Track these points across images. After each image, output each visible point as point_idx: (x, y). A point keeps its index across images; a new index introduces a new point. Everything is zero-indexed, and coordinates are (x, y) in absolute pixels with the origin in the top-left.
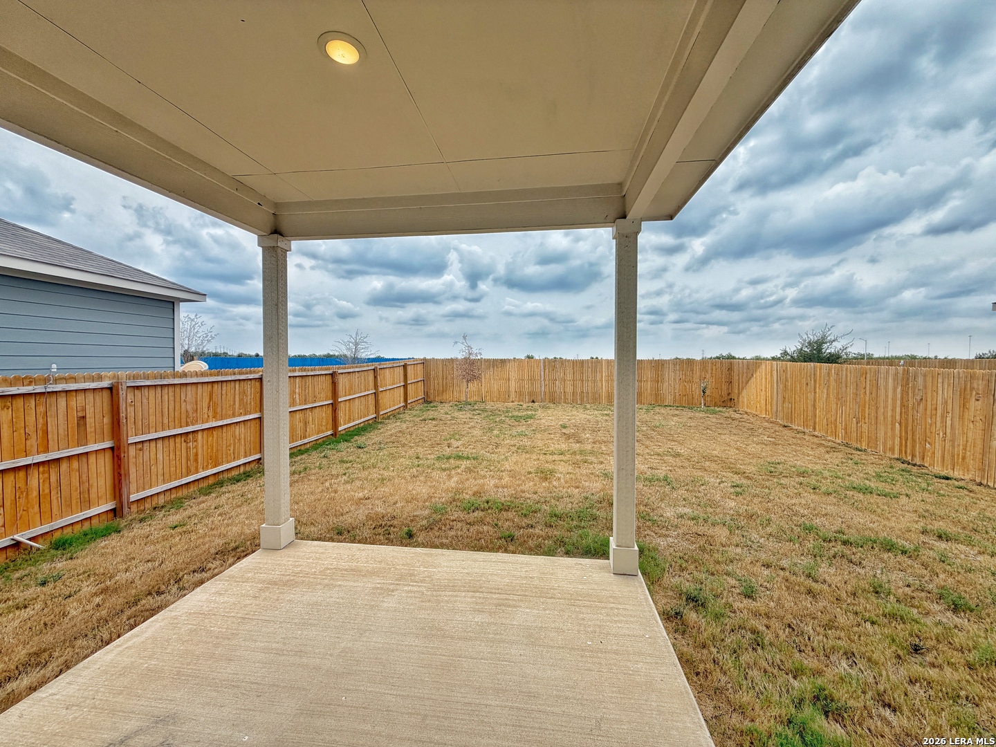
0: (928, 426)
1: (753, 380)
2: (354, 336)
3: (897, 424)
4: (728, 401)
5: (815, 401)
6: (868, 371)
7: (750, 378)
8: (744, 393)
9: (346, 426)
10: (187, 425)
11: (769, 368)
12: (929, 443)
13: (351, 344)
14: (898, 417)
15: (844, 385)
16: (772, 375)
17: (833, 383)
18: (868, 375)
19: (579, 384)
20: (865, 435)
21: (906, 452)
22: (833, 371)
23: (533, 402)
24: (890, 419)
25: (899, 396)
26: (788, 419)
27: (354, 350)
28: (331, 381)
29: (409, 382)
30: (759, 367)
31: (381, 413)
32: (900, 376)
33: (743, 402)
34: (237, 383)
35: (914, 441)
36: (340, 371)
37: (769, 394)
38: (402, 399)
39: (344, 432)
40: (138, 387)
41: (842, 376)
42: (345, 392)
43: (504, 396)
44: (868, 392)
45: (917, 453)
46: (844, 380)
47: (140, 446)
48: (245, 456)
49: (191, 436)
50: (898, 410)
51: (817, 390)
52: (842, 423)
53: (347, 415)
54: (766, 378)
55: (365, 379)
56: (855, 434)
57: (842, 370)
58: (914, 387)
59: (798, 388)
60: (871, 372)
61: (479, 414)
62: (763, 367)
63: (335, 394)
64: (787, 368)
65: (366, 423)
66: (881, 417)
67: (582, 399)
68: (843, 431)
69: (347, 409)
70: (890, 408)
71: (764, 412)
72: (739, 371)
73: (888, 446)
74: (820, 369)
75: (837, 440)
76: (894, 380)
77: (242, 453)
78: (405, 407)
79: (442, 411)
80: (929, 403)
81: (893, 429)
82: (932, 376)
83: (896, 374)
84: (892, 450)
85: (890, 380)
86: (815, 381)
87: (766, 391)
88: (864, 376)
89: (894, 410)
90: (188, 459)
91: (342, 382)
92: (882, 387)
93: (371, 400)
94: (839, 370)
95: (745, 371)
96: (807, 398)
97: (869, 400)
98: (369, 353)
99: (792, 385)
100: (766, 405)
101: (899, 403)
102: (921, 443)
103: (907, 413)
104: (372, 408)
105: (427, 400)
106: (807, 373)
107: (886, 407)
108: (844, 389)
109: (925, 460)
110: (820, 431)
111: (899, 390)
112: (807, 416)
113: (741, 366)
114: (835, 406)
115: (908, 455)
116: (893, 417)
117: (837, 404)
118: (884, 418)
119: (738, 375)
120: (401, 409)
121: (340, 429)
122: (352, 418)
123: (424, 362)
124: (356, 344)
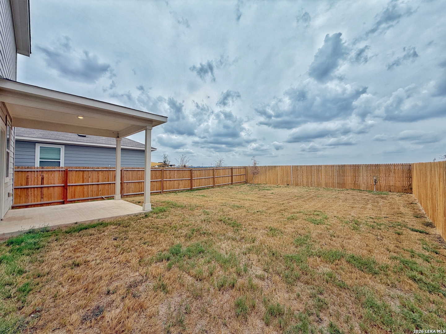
4: (409, 189)
9: (197, 187)
10: (139, 180)
23: (288, 185)
28: (190, 172)
29: (234, 175)
31: (216, 185)
34: (154, 171)
38: (230, 181)
40: (127, 170)
42: (197, 176)
43: (276, 182)
47: (127, 183)
48: (156, 190)
49: (140, 183)
53: (198, 184)
55: (208, 172)
63: (191, 177)
69: (198, 182)
77: (155, 189)
78: (232, 184)
90: (139, 188)
93: (211, 180)
104: (212, 183)
105: (247, 183)
120: (229, 184)
121: (194, 188)
122: (201, 185)
123: (246, 168)
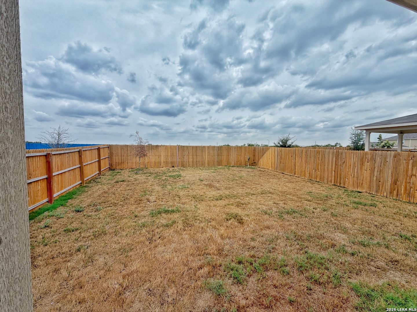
0: (347, 172)
1: (265, 155)
2: (57, 129)
3: (333, 172)
4: (253, 163)
5: (295, 163)
6: (320, 151)
7: (264, 154)
8: (261, 160)
9: (59, 193)
11: (273, 150)
12: (347, 179)
13: (55, 134)
14: (334, 169)
15: (309, 157)
16: (275, 153)
17: (304, 156)
18: (320, 153)
19: (195, 157)
20: (319, 176)
21: (337, 182)
22: (304, 151)
23: (173, 167)
24: (330, 170)
25: (334, 161)
26: (282, 170)
27: (57, 138)
28: (45, 161)
29: (101, 158)
30: (268, 149)
31: (85, 179)
32: (335, 153)
33: (260, 164)
35: (341, 178)
36: (53, 153)
37: (273, 161)
38: (97, 169)
39: (58, 197)
41: (308, 153)
42: (58, 168)
43: (158, 164)
44: (320, 159)
45: (342, 183)
46: (309, 155)
50: (334, 166)
51: (297, 159)
52: (308, 171)
53: (60, 184)
54: (272, 154)
55: (72, 158)
56: (314, 176)
57: (308, 151)
58: (341, 158)
59: (288, 158)
60: (322, 152)
61: (150, 176)
62: (271, 149)
63: (49, 170)
64: (282, 150)
65: (75, 188)
66: (326, 169)
67: (197, 165)
68: (308, 174)
69: (60, 180)
70: (330, 165)
71: (271, 167)
72: (258, 151)
73: (329, 180)
74: (298, 150)
75: (305, 178)
76: (332, 155)
78: (99, 174)
79: (125, 174)
80: (347, 163)
81: (332, 173)
82: (349, 153)
83: (333, 152)
84: (331, 182)
85: (331, 155)
86: (295, 155)
87: (272, 159)
88: (318, 153)
89: (332, 166)
91: (55, 161)
92: (327, 157)
93: (78, 172)
94: (307, 151)
95: (261, 151)
96: (292, 162)
97: (321, 163)
98: (70, 141)
99: (284, 157)
100: (272, 165)
101: (334, 163)
102: (343, 179)
103: (338, 167)
104: (78, 177)
105: (111, 169)
106: (291, 152)
107: (328, 165)
108: (309, 158)
109: (345, 185)
110: (297, 175)
111: (334, 159)
112: (291, 169)
113: (259, 149)
114: (305, 165)
115: (338, 183)
116: (332, 169)
117: (306, 164)
118: (328, 169)
119: (258, 153)
120: (97, 175)
121: (55, 195)
122: (63, 186)
123: (109, 147)
124: (59, 135)
